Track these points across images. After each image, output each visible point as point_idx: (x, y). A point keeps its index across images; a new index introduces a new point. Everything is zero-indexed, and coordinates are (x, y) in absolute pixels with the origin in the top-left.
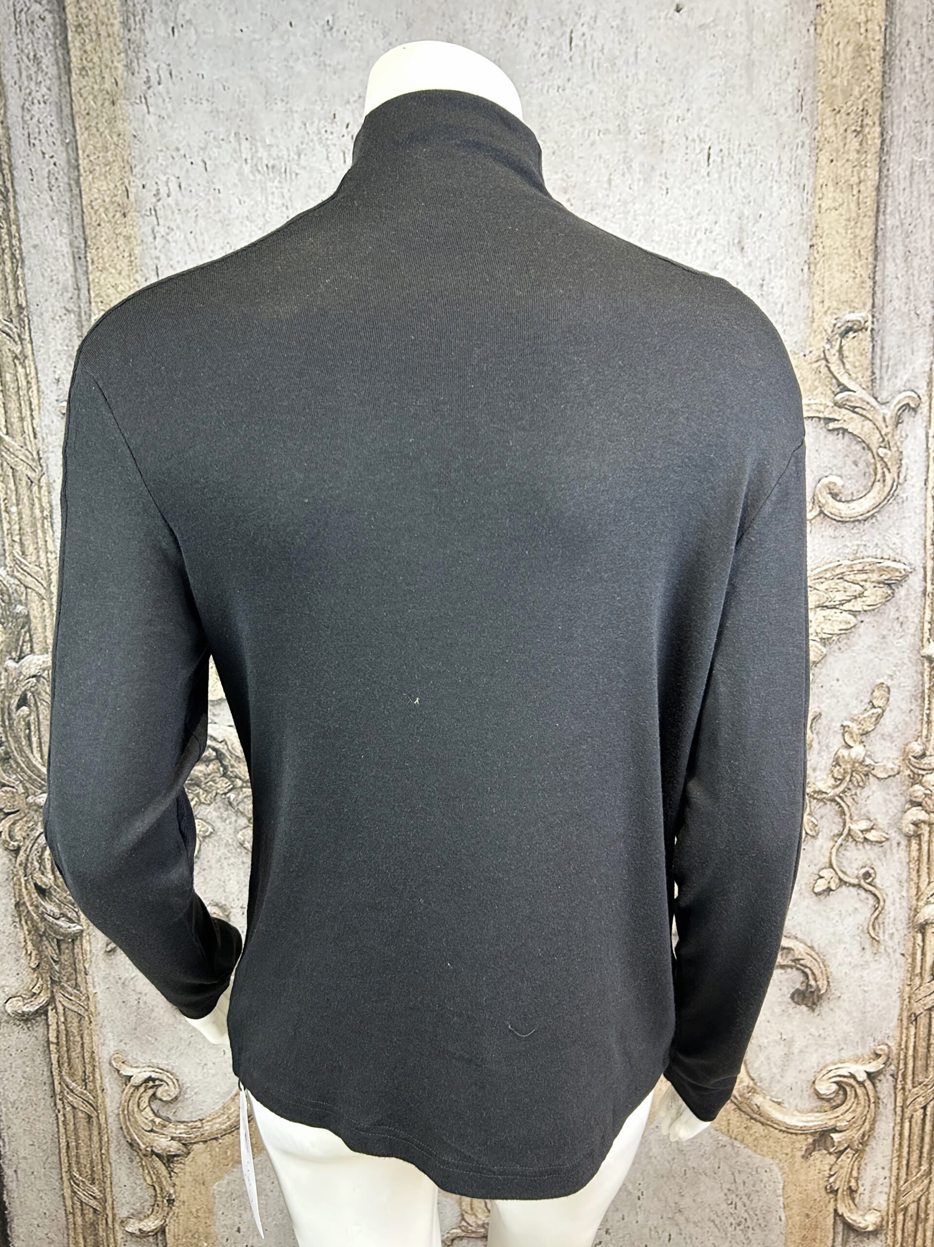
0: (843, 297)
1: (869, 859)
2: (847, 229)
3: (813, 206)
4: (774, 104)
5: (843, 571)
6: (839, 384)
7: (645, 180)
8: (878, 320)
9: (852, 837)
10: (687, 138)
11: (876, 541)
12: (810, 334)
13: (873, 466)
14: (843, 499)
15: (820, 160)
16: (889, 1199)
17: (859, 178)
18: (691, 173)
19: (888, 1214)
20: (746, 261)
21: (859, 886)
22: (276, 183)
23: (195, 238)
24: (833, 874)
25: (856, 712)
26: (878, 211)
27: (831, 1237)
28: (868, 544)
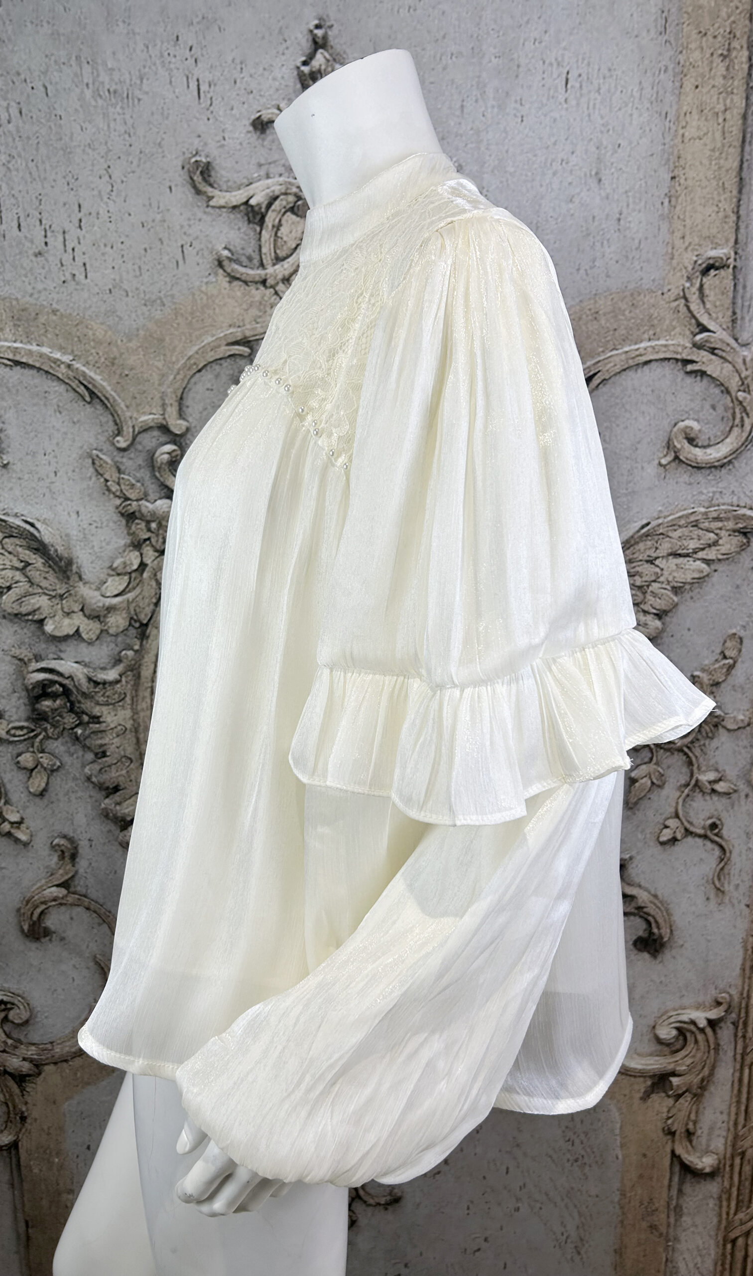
0: (705, 233)
1: (716, 810)
2: (711, 160)
3: (676, 136)
4: (636, 26)
5: (697, 518)
6: (699, 324)
7: (499, 107)
8: (740, 257)
9: (699, 788)
10: (544, 62)
11: (732, 488)
12: (669, 272)
13: (731, 411)
14: (700, 444)
15: (684, 86)
16: (726, 1143)
17: (725, 105)
18: (548, 99)
19: (725, 1158)
20: (603, 194)
21: (705, 837)
22: (118, 109)
23: (37, 167)
24: (679, 824)
25: (706, 662)
26: (744, 141)
27: (668, 1178)
28: (724, 491)
